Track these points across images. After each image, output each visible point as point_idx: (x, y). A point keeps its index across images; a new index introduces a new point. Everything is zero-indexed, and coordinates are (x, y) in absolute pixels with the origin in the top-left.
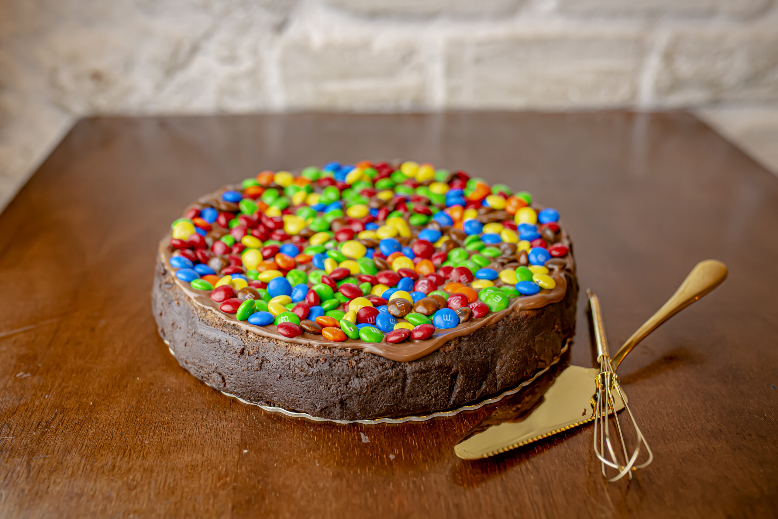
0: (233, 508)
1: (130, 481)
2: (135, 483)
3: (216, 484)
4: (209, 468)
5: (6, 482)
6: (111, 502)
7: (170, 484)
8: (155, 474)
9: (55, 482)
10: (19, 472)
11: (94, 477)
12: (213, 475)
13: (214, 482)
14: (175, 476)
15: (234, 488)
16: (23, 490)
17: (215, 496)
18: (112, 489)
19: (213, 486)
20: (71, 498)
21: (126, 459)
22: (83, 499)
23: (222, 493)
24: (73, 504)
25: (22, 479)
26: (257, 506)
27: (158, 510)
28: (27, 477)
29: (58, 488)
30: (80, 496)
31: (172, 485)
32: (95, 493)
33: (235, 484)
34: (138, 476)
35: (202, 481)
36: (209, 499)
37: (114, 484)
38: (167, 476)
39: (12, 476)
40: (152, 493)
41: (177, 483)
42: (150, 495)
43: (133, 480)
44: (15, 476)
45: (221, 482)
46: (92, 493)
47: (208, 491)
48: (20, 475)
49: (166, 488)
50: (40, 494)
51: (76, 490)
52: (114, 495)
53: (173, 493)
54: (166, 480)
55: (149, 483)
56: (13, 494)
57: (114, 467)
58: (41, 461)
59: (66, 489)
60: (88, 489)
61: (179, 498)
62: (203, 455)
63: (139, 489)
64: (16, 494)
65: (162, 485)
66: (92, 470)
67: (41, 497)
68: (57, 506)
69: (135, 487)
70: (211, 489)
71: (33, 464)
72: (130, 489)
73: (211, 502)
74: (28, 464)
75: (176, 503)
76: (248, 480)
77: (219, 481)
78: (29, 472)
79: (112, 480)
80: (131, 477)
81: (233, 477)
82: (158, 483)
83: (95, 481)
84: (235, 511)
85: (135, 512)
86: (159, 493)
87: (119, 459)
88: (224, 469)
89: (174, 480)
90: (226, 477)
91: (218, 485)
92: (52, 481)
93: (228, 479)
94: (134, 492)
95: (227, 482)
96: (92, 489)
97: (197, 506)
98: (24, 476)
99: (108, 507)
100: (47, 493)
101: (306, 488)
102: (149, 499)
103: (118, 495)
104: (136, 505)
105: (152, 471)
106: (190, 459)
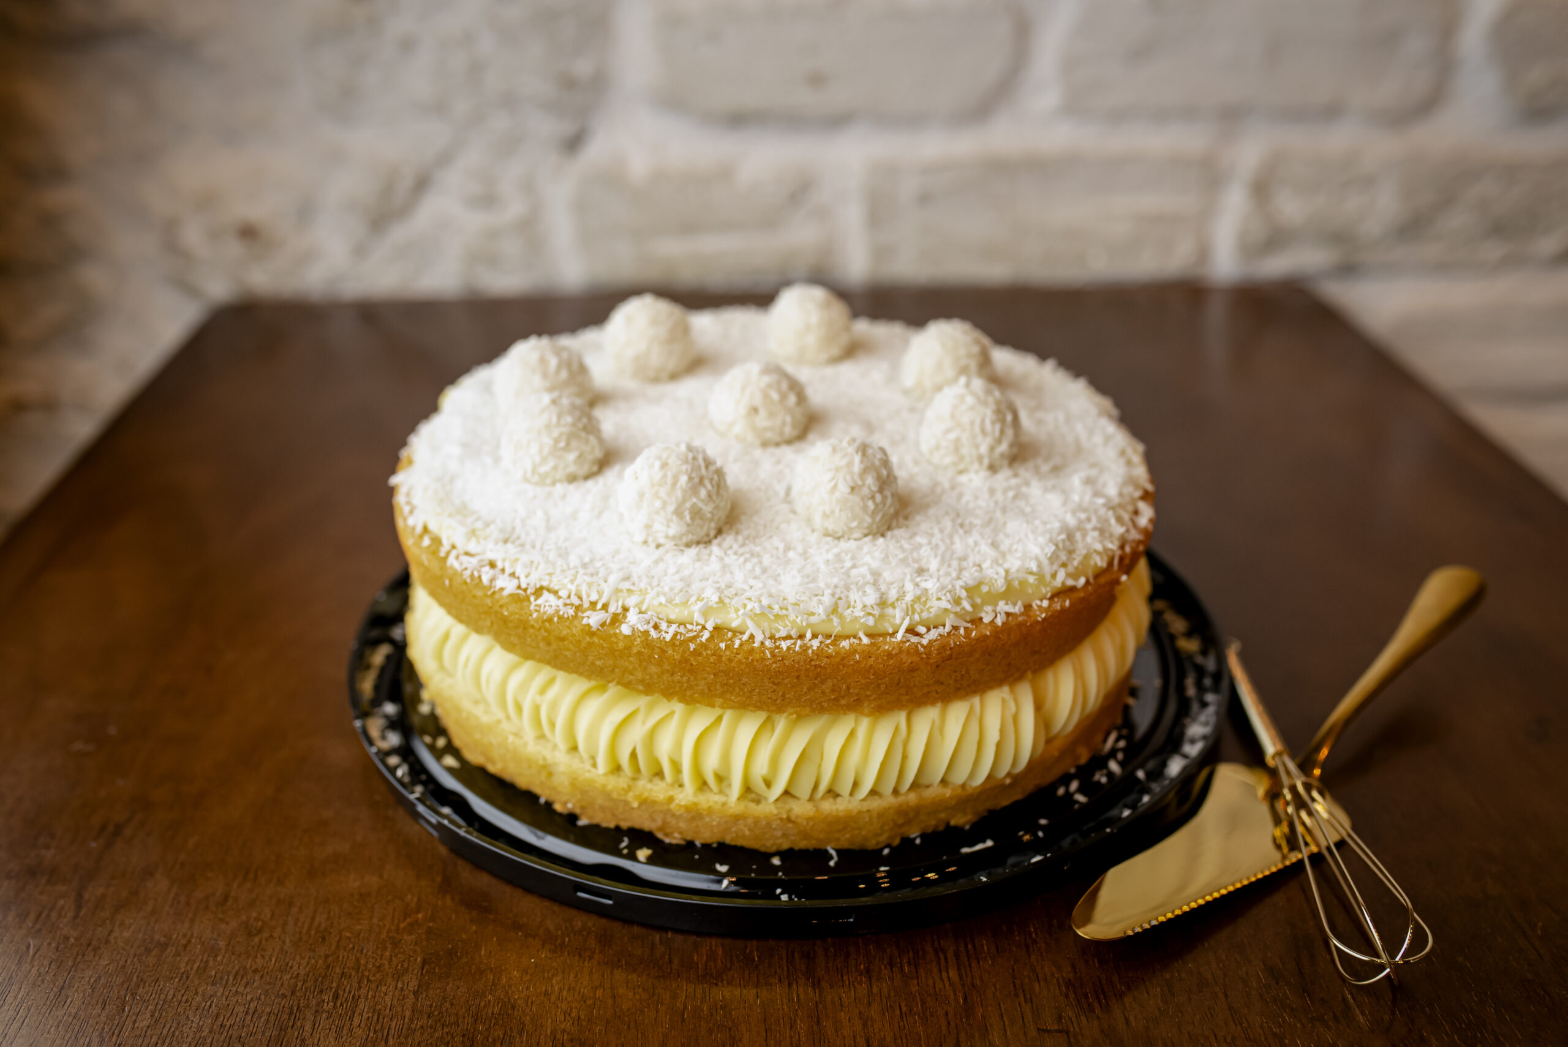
0: (424, 962)
1: (252, 921)
2: (260, 924)
3: (398, 926)
4: (390, 897)
5: (38, 926)
6: (216, 956)
7: (320, 924)
8: (295, 910)
9: (122, 924)
10: (62, 908)
11: (190, 915)
12: (394, 910)
13: (396, 922)
14: (329, 913)
15: (429, 931)
16: (67, 938)
17: (395, 944)
18: (219, 935)
19: (393, 928)
20: (148, 951)
21: (248, 885)
22: (169, 950)
23: (407, 938)
24: (151, 960)
25: (65, 920)
26: (465, 960)
27: (295, 967)
28: (75, 917)
29: (126, 934)
30: (164, 946)
31: (323, 926)
32: (189, 941)
33: (431, 924)
34: (267, 912)
35: (375, 920)
36: (385, 948)
37: (223, 926)
38: (315, 912)
39: (48, 916)
40: (288, 940)
41: (332, 923)
42: (284, 942)
43: (257, 919)
44: (54, 915)
45: (408, 920)
46: (184, 942)
47: (383, 936)
48: (63, 914)
49: (313, 932)
50: (94, 943)
51: (157, 937)
52: (222, 944)
53: (324, 939)
54: (313, 919)
55: (285, 924)
56: (49, 944)
57: (226, 898)
58: (100, 891)
59: (140, 936)
60: (178, 934)
61: (333, 947)
62: (381, 876)
63: (266, 935)
64: (53, 945)
65: (306, 927)
66: (188, 904)
67: (96, 949)
68: (122, 963)
69: (260, 931)
70: (389, 931)
71: (86, 896)
72: (250, 935)
73: (388, 954)
74: (79, 896)
75: (327, 956)
76: (454, 916)
77: (405, 919)
78: (79, 908)
79: (222, 920)
80: (254, 915)
81: (430, 912)
82: (299, 924)
83: (192, 921)
84: (427, 967)
85: (256, 971)
86: (300, 940)
87: (235, 886)
88: (415, 900)
89: (328, 919)
90: (418, 912)
91: (402, 926)
92: (117, 923)
93: (420, 916)
94: (257, 940)
95: (417, 920)
96: (184, 936)
97: (363, 962)
98: (71, 914)
99: (211, 963)
100: (107, 942)
101: (552, 928)
102: (282, 949)
103: (228, 945)
104: (259, 961)
105: (291, 904)
106: (357, 884)
